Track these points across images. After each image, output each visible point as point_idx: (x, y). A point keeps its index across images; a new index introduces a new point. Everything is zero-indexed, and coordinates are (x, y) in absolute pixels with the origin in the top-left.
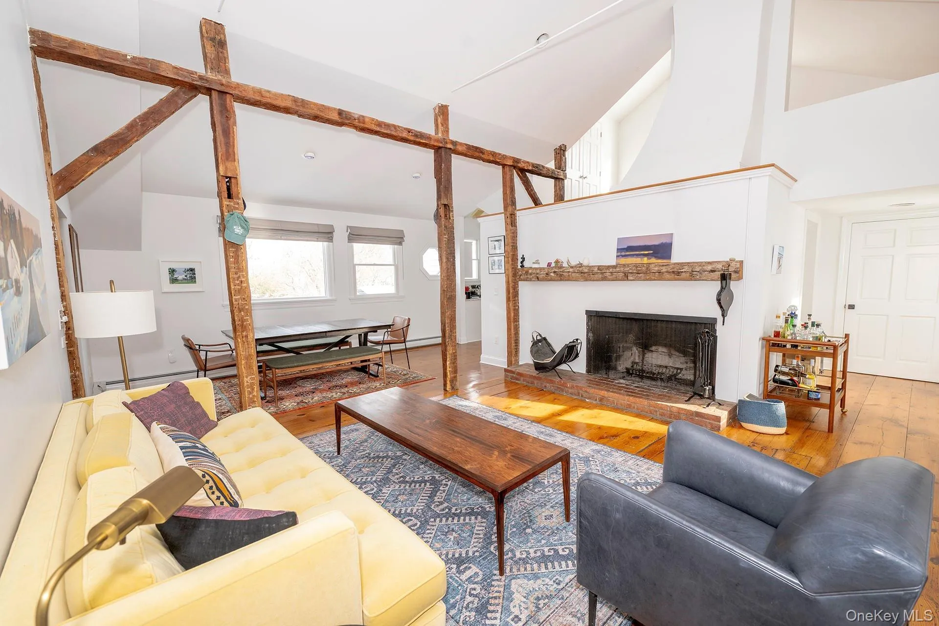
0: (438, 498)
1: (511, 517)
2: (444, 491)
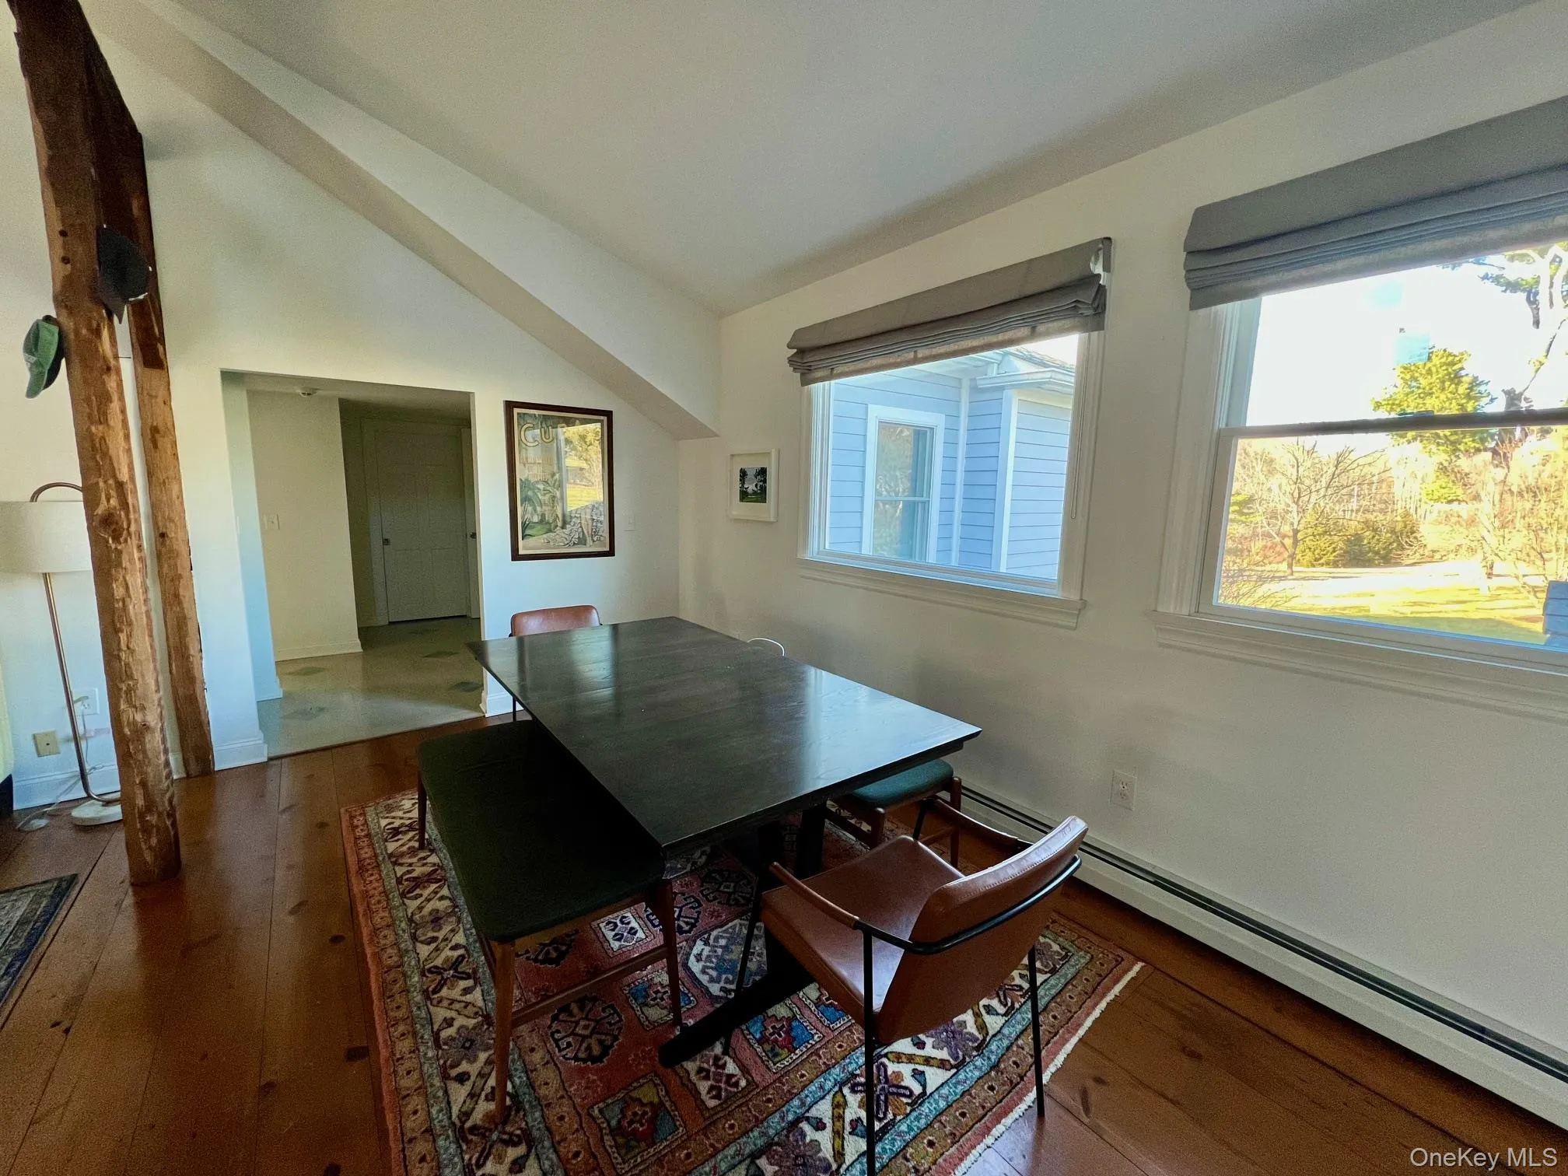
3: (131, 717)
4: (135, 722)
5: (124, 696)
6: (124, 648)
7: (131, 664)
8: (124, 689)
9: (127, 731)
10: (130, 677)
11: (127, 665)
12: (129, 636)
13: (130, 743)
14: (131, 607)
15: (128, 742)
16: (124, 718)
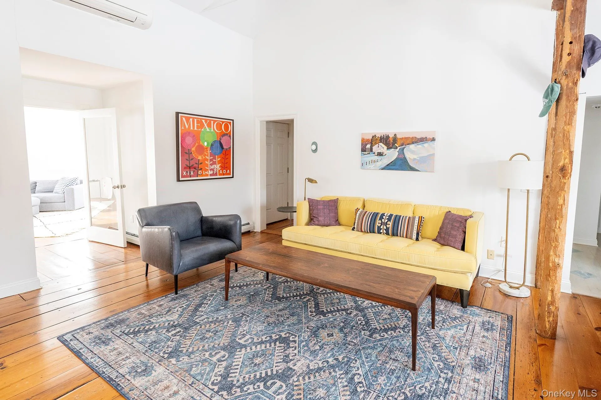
0: (312, 303)
1: (262, 298)
2: (310, 308)
3: (554, 259)
4: (554, 262)
5: (553, 249)
6: (558, 227)
7: (559, 236)
8: (554, 246)
9: (551, 265)
10: (557, 241)
11: (557, 235)
12: (560, 222)
13: (551, 271)
14: (564, 209)
15: (550, 270)
16: (551, 258)
